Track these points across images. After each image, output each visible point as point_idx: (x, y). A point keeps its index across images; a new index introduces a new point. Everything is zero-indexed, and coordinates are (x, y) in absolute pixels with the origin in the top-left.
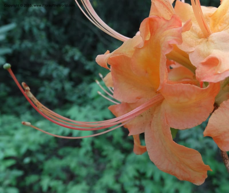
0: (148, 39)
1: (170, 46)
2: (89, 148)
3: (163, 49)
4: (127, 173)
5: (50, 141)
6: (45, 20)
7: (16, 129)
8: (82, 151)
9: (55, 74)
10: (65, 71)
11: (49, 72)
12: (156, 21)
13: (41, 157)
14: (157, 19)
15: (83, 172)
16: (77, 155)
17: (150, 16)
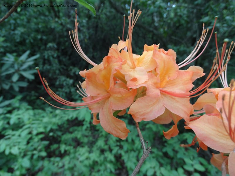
0: (106, 66)
1: (116, 70)
2: (89, 125)
3: (112, 71)
4: (112, 139)
5: (64, 123)
6: (56, 52)
7: (43, 117)
8: (84, 127)
9: (64, 83)
10: (71, 81)
11: (61, 83)
12: (111, 58)
13: (59, 133)
14: (112, 57)
15: (85, 140)
16: (82, 130)
17: (108, 55)
